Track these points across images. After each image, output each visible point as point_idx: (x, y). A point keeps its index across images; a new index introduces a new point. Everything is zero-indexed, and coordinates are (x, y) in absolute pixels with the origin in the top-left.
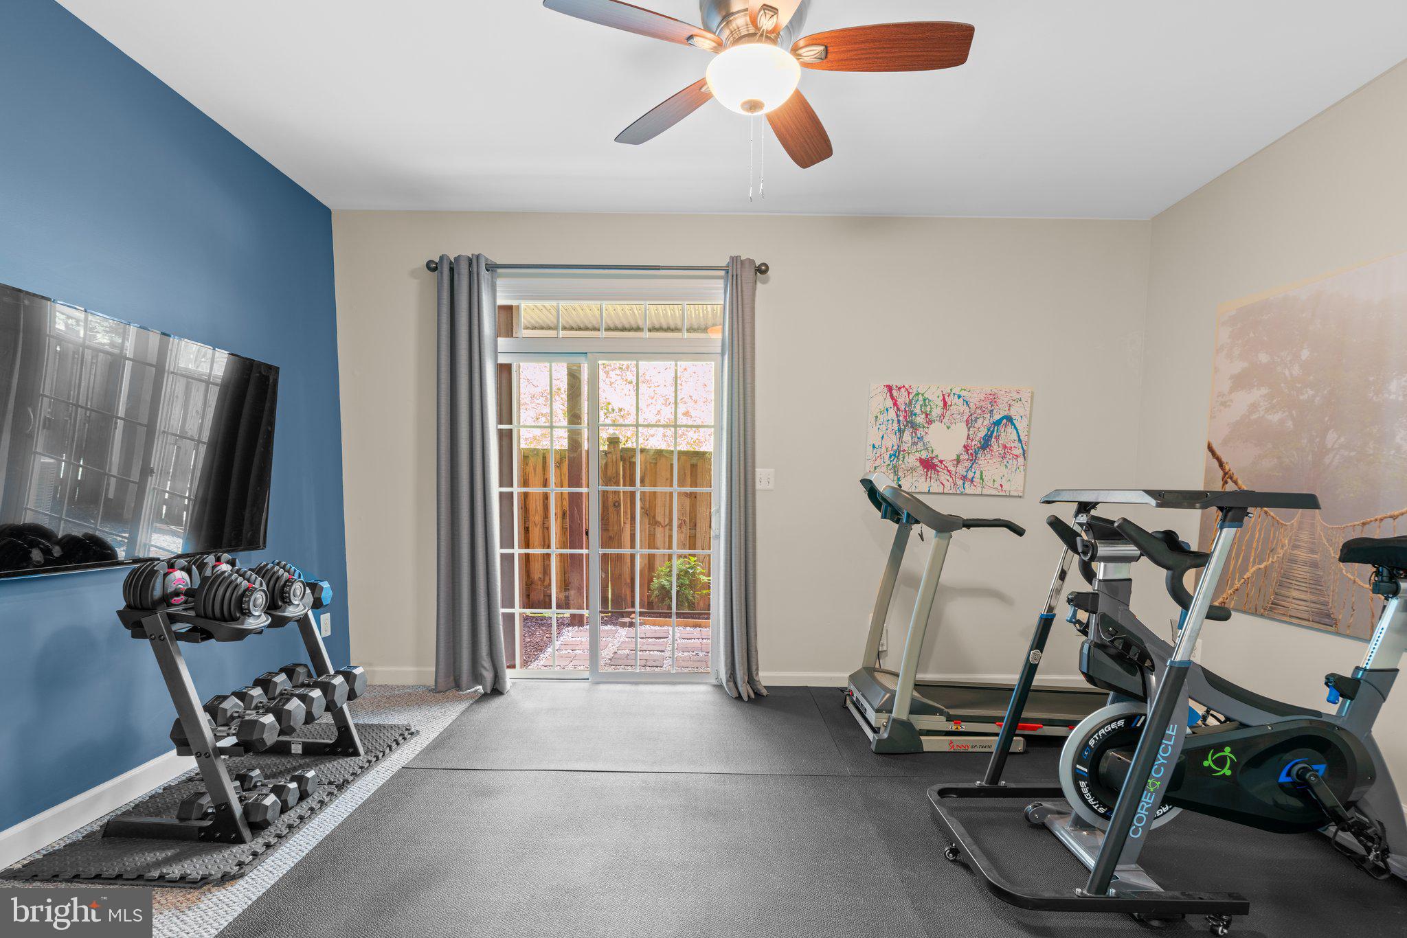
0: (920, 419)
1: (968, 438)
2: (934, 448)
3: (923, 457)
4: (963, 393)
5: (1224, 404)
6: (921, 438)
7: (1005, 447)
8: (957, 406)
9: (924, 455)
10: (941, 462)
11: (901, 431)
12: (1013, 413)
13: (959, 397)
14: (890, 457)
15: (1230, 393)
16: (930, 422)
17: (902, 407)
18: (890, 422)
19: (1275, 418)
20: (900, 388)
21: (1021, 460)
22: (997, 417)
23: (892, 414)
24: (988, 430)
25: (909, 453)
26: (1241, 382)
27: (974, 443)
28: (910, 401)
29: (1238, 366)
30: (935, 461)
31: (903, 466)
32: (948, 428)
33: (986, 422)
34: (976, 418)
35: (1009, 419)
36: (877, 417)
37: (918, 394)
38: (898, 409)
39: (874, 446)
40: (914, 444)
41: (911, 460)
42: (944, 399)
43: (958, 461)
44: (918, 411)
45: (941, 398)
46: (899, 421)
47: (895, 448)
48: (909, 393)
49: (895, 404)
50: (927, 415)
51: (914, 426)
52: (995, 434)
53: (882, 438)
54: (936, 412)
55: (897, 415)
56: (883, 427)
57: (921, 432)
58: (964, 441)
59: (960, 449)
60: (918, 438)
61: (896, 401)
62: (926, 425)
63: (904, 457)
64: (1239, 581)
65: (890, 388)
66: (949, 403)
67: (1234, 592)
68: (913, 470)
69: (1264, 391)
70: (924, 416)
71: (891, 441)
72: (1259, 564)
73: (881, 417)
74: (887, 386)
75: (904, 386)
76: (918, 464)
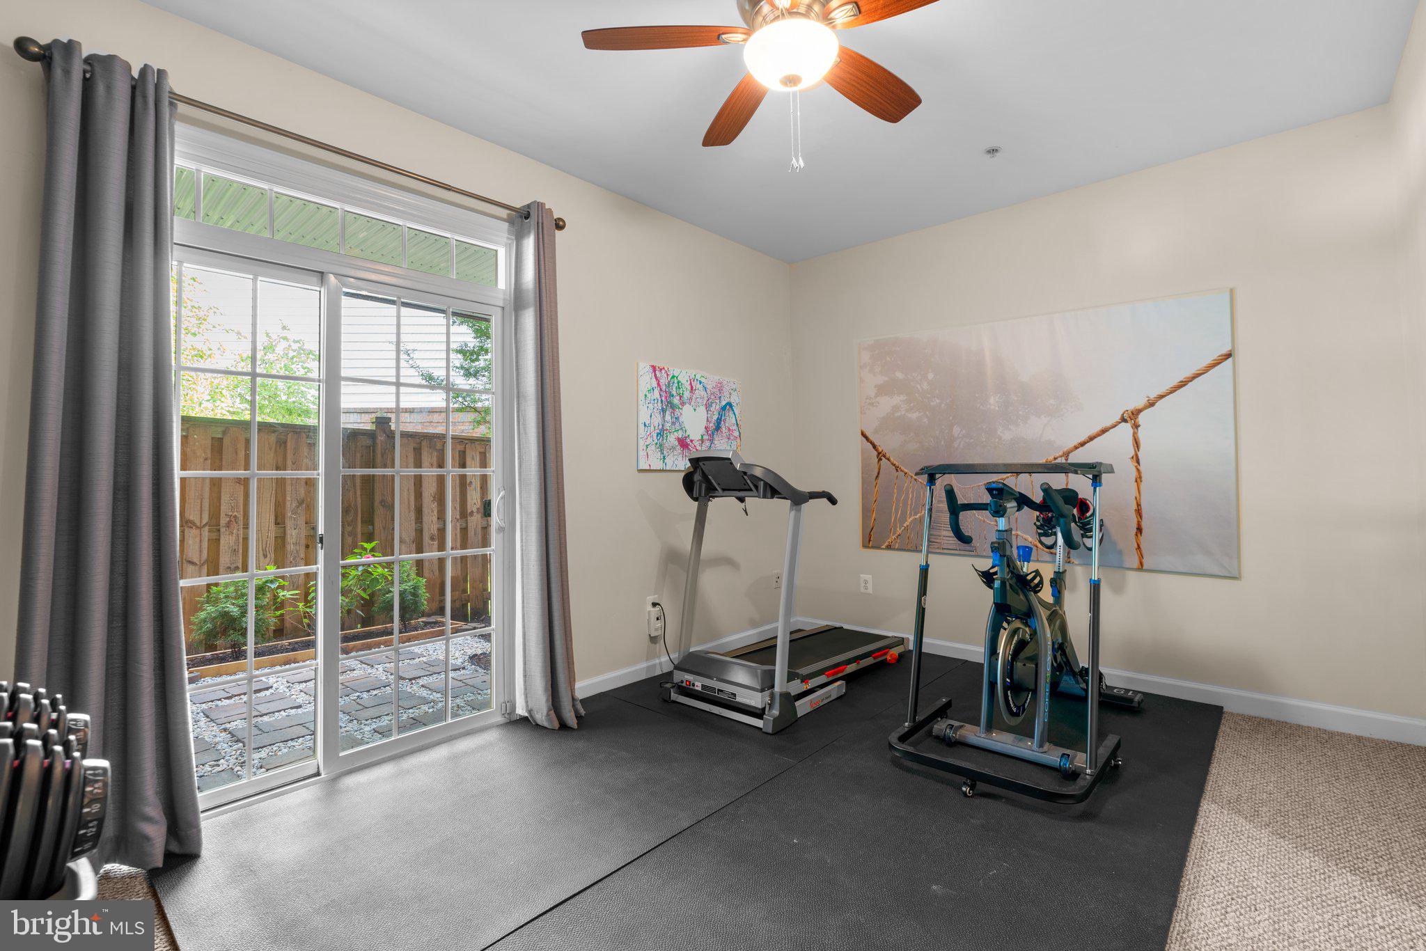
0: (676, 401)
1: (708, 420)
2: (687, 428)
3: (680, 436)
4: (703, 380)
5: (872, 404)
6: (677, 419)
7: (729, 429)
8: (700, 392)
9: (680, 434)
10: (692, 441)
11: (664, 411)
12: (732, 401)
13: (700, 383)
14: (657, 436)
15: (876, 397)
16: (683, 404)
17: (664, 388)
18: (656, 402)
19: (914, 416)
20: (661, 370)
21: (738, 440)
22: (724, 403)
23: (657, 391)
24: (719, 414)
25: (670, 433)
26: (882, 390)
27: (711, 425)
28: (669, 382)
29: (880, 379)
30: (688, 440)
31: (667, 445)
32: (695, 410)
33: (718, 407)
34: (712, 403)
35: (730, 405)
36: (646, 395)
37: (673, 377)
38: (661, 390)
39: (645, 425)
40: (673, 423)
41: (672, 440)
42: (691, 383)
43: (702, 441)
44: (674, 392)
45: (689, 382)
46: (662, 401)
47: (660, 427)
48: (668, 375)
49: (659, 385)
50: (681, 397)
51: (673, 407)
52: (723, 418)
53: (651, 416)
54: (687, 395)
55: (660, 395)
56: (651, 406)
57: (677, 412)
58: (704, 423)
59: (703, 430)
60: (676, 418)
61: (659, 381)
62: (680, 406)
63: (667, 436)
64: (900, 529)
65: (654, 368)
66: (694, 388)
67: (897, 537)
68: (673, 448)
69: (903, 397)
70: (678, 398)
71: (657, 420)
72: (915, 514)
73: (649, 395)
74: (653, 366)
75: (664, 368)
76: (677, 443)
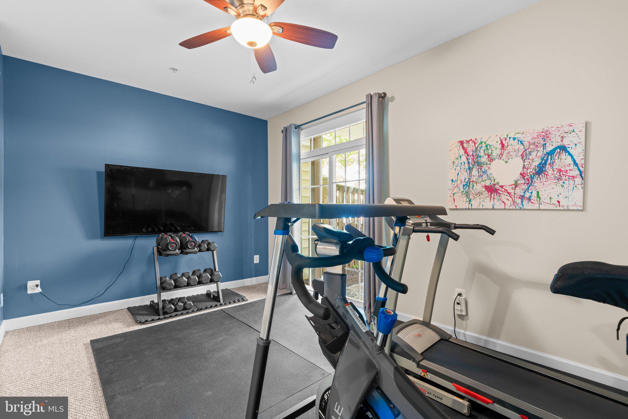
0: (484, 159)
1: (524, 167)
2: (495, 177)
3: (488, 184)
4: (517, 136)
6: (485, 172)
7: (560, 171)
8: (513, 146)
9: (488, 183)
10: (502, 187)
11: (470, 169)
12: (566, 142)
13: (514, 139)
14: (464, 186)
16: (491, 160)
17: (471, 153)
18: (463, 164)
20: (469, 141)
21: (578, 180)
22: (549, 148)
23: (464, 159)
24: (542, 160)
25: (476, 183)
27: (529, 171)
28: (476, 148)
30: (497, 187)
31: (473, 191)
32: (506, 162)
33: (540, 154)
34: (530, 152)
35: (563, 148)
36: (454, 162)
37: (481, 143)
38: (468, 155)
39: (452, 181)
40: (480, 176)
41: (479, 188)
42: (502, 143)
43: (516, 185)
44: (482, 154)
45: (500, 142)
46: (469, 163)
47: (467, 180)
48: (475, 143)
49: (466, 152)
50: (489, 156)
51: (480, 165)
52: (549, 161)
53: (458, 174)
54: (496, 153)
55: (467, 159)
56: (458, 168)
57: (485, 168)
58: (520, 170)
59: (517, 176)
60: (483, 172)
61: (466, 150)
62: (489, 163)
63: (473, 186)
65: (462, 143)
66: (506, 145)
68: (480, 194)
70: (487, 157)
71: (464, 176)
73: (457, 162)
74: (460, 142)
75: (471, 140)
76: (484, 189)
